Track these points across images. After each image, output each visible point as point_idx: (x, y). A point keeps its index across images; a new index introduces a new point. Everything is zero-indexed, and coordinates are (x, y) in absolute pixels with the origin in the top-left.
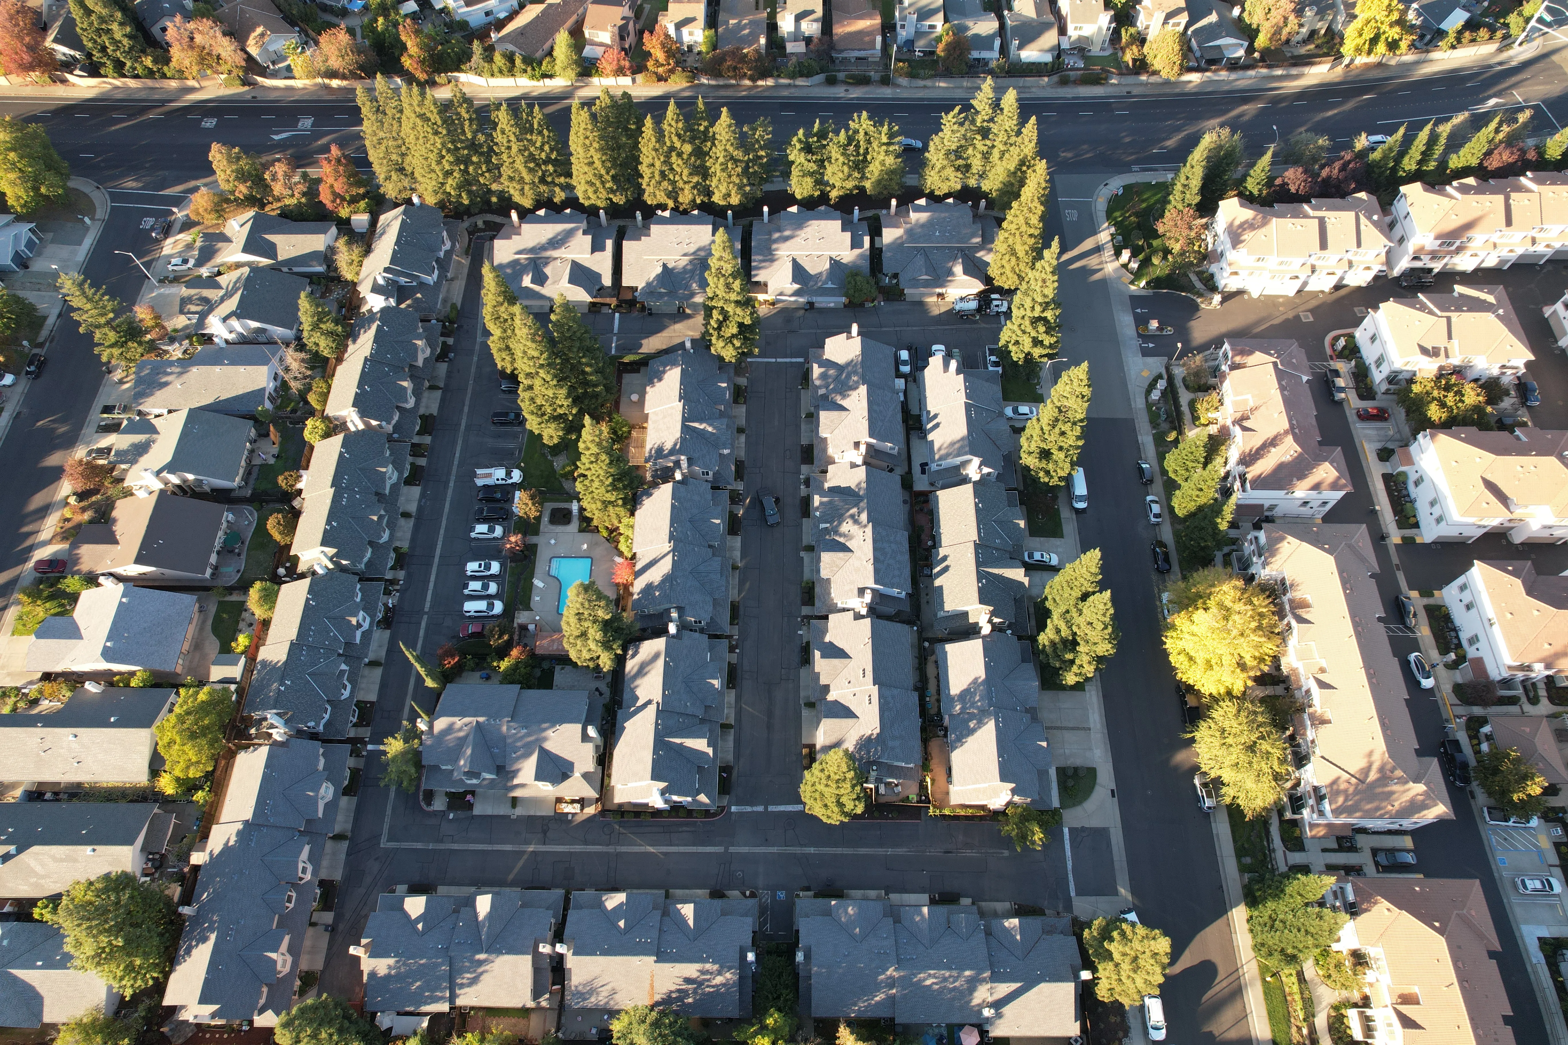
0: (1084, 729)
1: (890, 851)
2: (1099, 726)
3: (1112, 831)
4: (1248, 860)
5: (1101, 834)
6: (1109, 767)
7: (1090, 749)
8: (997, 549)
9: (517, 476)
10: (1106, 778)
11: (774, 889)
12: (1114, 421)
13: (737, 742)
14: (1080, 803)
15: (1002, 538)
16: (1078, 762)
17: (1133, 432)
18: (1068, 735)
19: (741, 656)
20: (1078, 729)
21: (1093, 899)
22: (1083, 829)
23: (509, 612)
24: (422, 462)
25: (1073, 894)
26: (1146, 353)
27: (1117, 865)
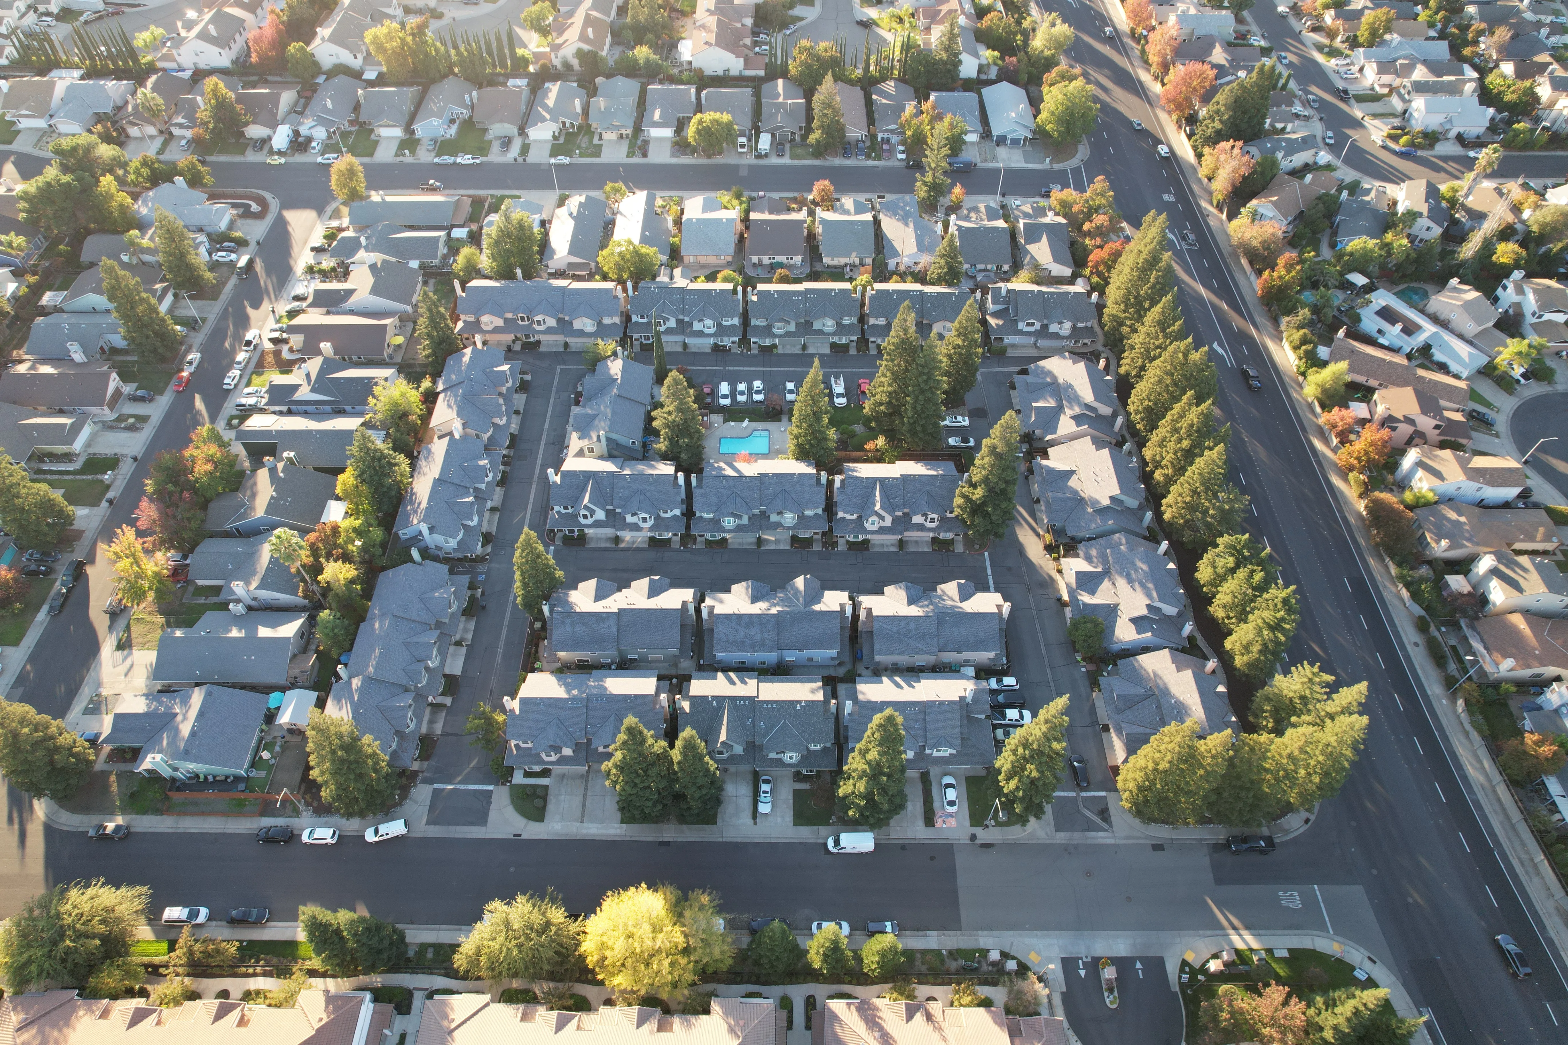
0: (583, 816)
1: (500, 650)
2: (584, 831)
3: (483, 829)
4: (430, 955)
5: (482, 818)
6: (544, 836)
7: (562, 820)
8: (754, 722)
9: (841, 401)
10: (533, 831)
11: (488, 574)
12: (954, 904)
13: (606, 549)
14: (513, 802)
15: (768, 731)
16: (551, 807)
17: (943, 927)
18: (577, 800)
19: (678, 550)
20: (583, 811)
21: (428, 803)
22: (489, 803)
23: (722, 410)
24: (853, 351)
25: (436, 786)
26: (1068, 964)
27: (452, 828)
